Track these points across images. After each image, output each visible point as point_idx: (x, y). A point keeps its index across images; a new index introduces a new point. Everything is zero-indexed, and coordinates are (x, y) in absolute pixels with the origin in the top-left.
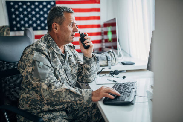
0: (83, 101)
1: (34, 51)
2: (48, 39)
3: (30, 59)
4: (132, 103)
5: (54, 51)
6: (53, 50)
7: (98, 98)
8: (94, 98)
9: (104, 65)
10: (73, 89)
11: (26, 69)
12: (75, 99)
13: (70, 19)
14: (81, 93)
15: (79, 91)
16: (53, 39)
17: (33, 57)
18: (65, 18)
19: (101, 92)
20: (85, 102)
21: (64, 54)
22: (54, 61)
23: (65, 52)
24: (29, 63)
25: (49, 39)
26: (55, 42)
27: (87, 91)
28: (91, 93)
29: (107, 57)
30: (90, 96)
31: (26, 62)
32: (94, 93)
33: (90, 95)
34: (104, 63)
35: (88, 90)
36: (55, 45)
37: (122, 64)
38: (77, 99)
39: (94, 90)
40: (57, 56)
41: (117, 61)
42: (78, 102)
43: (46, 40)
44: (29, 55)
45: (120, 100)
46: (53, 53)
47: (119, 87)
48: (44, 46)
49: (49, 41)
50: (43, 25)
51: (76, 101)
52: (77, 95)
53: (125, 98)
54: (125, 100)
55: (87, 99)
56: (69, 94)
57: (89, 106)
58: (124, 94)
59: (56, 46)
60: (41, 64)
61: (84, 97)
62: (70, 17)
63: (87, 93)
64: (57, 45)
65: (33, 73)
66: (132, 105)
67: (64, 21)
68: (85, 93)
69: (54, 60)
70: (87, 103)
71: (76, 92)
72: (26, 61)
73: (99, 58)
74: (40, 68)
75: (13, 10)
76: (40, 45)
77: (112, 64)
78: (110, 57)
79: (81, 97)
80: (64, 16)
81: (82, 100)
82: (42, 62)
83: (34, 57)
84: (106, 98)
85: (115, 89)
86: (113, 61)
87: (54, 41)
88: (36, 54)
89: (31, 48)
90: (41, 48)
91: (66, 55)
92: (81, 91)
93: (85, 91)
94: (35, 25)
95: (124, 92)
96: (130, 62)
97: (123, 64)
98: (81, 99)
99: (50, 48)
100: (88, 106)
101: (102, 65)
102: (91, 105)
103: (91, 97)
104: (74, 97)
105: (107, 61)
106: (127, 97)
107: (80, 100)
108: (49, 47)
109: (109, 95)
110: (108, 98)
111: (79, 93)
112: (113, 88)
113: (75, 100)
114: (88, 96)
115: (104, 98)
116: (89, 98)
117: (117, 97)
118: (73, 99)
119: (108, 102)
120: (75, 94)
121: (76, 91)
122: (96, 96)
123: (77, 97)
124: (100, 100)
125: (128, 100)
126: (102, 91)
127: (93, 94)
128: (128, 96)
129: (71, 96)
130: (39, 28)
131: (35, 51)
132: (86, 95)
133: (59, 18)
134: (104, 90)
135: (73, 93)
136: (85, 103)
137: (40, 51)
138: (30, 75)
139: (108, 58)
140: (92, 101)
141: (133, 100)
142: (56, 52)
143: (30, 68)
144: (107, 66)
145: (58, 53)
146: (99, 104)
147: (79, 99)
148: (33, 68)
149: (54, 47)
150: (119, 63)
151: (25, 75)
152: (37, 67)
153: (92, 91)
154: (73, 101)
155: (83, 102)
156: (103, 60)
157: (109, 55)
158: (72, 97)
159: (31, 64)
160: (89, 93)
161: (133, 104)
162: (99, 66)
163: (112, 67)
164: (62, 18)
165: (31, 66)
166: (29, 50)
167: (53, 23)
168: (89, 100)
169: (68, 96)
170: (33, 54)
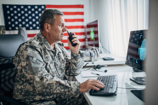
0: (71, 92)
1: (28, 48)
2: (40, 37)
3: (25, 54)
4: (114, 94)
5: (45, 48)
6: (44, 47)
7: (85, 90)
8: (81, 90)
9: (88, 60)
10: (63, 82)
11: (20, 64)
12: (64, 90)
13: (60, 20)
14: (70, 85)
15: (68, 83)
16: (45, 37)
17: (27, 53)
18: (55, 19)
20: (73, 93)
21: (54, 51)
23: (55, 49)
24: (24, 59)
25: (42, 37)
27: (75, 83)
28: (78, 85)
29: (91, 53)
30: (77, 87)
31: (21, 57)
32: (82, 85)
33: (78, 87)
34: (88, 58)
35: (76, 82)
36: (47, 42)
38: (66, 90)
39: (81, 83)
40: (48, 52)
41: (99, 57)
42: (67, 93)
43: (39, 38)
44: (24, 51)
45: (104, 91)
46: (45, 49)
47: (103, 79)
48: (37, 44)
50: (34, 25)
51: (65, 92)
52: (67, 87)
53: (109, 90)
55: (75, 90)
56: (59, 86)
58: (107, 86)
59: (47, 43)
60: (35, 59)
63: (75, 85)
64: (48, 43)
65: (27, 67)
67: (55, 22)
68: (73, 85)
69: (45, 56)
70: (75, 94)
71: (65, 84)
72: (21, 56)
73: (84, 54)
74: (34, 63)
75: (8, 12)
76: (34, 42)
77: (95, 60)
80: (55, 17)
81: (70, 92)
82: (35, 57)
86: (96, 57)
87: (46, 39)
88: (30, 50)
89: (26, 45)
90: (34, 45)
91: (56, 51)
92: (70, 83)
93: (73, 83)
94: (27, 25)
95: (107, 85)
96: (111, 58)
97: (104, 59)
98: (70, 91)
99: (42, 45)
100: (76, 96)
101: (86, 60)
103: (79, 89)
104: (64, 89)
105: (90, 57)
107: (69, 92)
108: (41, 44)
111: (68, 85)
113: (64, 92)
114: (76, 87)
116: (77, 89)
117: (102, 89)
118: (63, 90)
120: (65, 86)
121: (66, 83)
122: (83, 88)
123: (66, 89)
124: (86, 92)
125: (112, 91)
127: (81, 86)
128: (111, 88)
129: (61, 88)
130: (31, 28)
131: (29, 48)
132: (74, 86)
133: (51, 19)
135: (63, 85)
136: (74, 94)
137: (34, 48)
138: (24, 69)
139: (92, 54)
140: (79, 92)
141: (116, 92)
142: (47, 49)
143: (25, 63)
144: (90, 61)
145: (49, 49)
146: (86, 95)
147: (68, 90)
149: (45, 45)
150: (101, 59)
151: (20, 69)
153: (80, 83)
154: (63, 92)
155: (72, 93)
156: (87, 56)
157: (92, 52)
158: (62, 89)
159: (25, 59)
161: (116, 95)
162: (84, 61)
163: (95, 62)
164: (53, 20)
165: (26, 61)
166: (24, 47)
167: (45, 23)
168: (77, 91)
169: (59, 88)
170: (28, 51)
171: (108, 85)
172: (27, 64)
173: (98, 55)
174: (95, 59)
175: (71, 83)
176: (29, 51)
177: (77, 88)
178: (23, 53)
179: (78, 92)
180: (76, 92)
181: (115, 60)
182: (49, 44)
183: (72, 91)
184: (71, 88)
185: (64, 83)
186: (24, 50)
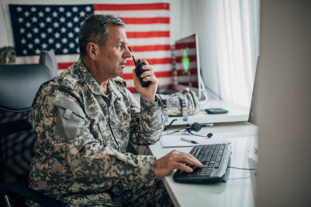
0: (139, 175)
1: (55, 91)
2: (79, 70)
4: (223, 179)
5: (90, 90)
6: (88, 89)
7: (164, 171)
8: (157, 171)
9: (176, 114)
10: (122, 156)
11: (42, 122)
12: (125, 172)
13: (119, 36)
14: (136, 162)
15: (133, 159)
16: (89, 70)
18: (109, 34)
19: (171, 161)
20: (142, 177)
21: (107, 96)
22: (89, 107)
23: (108, 91)
24: (48, 111)
25: (82, 69)
26: (93, 76)
27: (145, 159)
28: (152, 162)
29: (181, 100)
30: (150, 167)
31: (43, 109)
32: (159, 162)
33: (151, 165)
34: (176, 110)
35: (149, 157)
36: (92, 79)
37: (205, 112)
38: (128, 172)
40: (95, 99)
41: (197, 108)
42: (131, 178)
43: (77, 72)
44: (48, 97)
45: (202, 174)
46: (88, 93)
47: (201, 152)
48: (72, 83)
49: (81, 74)
50: (72, 45)
51: (128, 177)
52: (130, 166)
53: (211, 172)
54: (210, 174)
56: (115, 165)
57: (149, 185)
58: (209, 164)
59: (94, 82)
60: (69, 112)
61: (141, 168)
62: (118, 33)
63: (146, 162)
64: (94, 80)
65: (54, 128)
66: (223, 184)
68: (142, 162)
70: (147, 180)
71: (128, 161)
72: (42, 107)
73: (167, 103)
74: (66, 119)
75: (21, 20)
76: (66, 80)
77: (189, 113)
78: (186, 101)
79: (136, 169)
80: (107, 31)
81: (137, 175)
82: (70, 109)
83: (56, 101)
84: (179, 171)
85: (194, 155)
86: (192, 107)
87: (91, 73)
88: (59, 95)
89: (52, 85)
90: (67, 86)
92: (136, 158)
93: (143, 159)
94: (58, 46)
95: (209, 161)
96: (221, 109)
97: (209, 112)
98: (136, 173)
99: (84, 86)
101: (172, 114)
102: (152, 183)
103: (153, 169)
104: (124, 169)
105: (180, 108)
106: (213, 169)
107: (134, 175)
108: (81, 83)
109: (184, 165)
110: (182, 171)
111: (132, 162)
112: (190, 155)
113: (125, 175)
114: (148, 166)
115: (175, 170)
116: (150, 171)
117: (197, 169)
118: (122, 173)
119: (181, 177)
120: (126, 164)
121: (128, 158)
122: (162, 168)
123: (129, 170)
124: (168, 175)
125: (217, 174)
126: (171, 159)
127: (157, 164)
128: (215, 168)
129: (118, 167)
130: (66, 51)
131: (58, 91)
132: (144, 165)
133: (100, 34)
134: (175, 156)
135: (123, 162)
136: (143, 180)
137: (67, 91)
138: (49, 132)
139: (183, 102)
140: (154, 176)
141: (224, 175)
142: (93, 92)
143: (50, 120)
144: (181, 115)
145: (96, 93)
146: (167, 182)
147: (132, 172)
148: (54, 119)
149: (89, 84)
150: (201, 110)
151: (41, 131)
152: (62, 117)
153: (155, 159)
154: (122, 176)
155: (139, 178)
156: (174, 105)
157: (183, 97)
158: (120, 170)
159: (51, 112)
160: (149, 163)
161: (224, 181)
162: (168, 116)
163: (189, 118)
164: (104, 35)
165: (51, 116)
166: (48, 89)
167: (88, 43)
168: (150, 175)
169: (114, 168)
170: (55, 96)
171: (212, 162)
172: (53, 122)
173: (195, 104)
174: (189, 111)
175: (138, 158)
176: (58, 98)
178: (47, 102)
179: (152, 175)
180: (147, 176)
181: (229, 114)
182: (98, 82)
183: (141, 175)
184: (138, 167)
185: (125, 159)
186: (48, 94)
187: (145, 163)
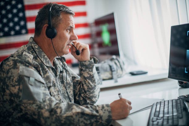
0: (101, 121)
1: (18, 64)
2: (32, 47)
5: (42, 62)
6: (40, 61)
9: (107, 78)
12: (91, 121)
13: (69, 22)
14: (97, 111)
17: (19, 72)
18: (62, 19)
20: (103, 122)
21: (54, 68)
24: (13, 81)
25: (34, 46)
26: (43, 51)
27: (103, 107)
28: (110, 109)
29: (110, 67)
31: (8, 80)
33: (109, 112)
34: (107, 75)
35: (105, 105)
36: (43, 54)
37: (130, 74)
38: (93, 121)
40: (47, 69)
41: (124, 71)
42: (94, 124)
48: (30, 57)
49: (34, 50)
51: (92, 124)
56: (82, 117)
59: (44, 56)
60: (32, 79)
61: (102, 116)
62: (69, 18)
65: (21, 94)
67: (60, 23)
72: (7, 79)
73: (100, 69)
74: (31, 85)
76: (25, 55)
77: (118, 76)
78: (114, 66)
79: (98, 117)
80: (61, 16)
83: (21, 72)
86: (119, 71)
87: (42, 49)
89: (13, 60)
90: (27, 60)
92: (95, 109)
93: (101, 108)
96: (142, 71)
97: (132, 74)
98: (98, 120)
101: (105, 78)
103: (111, 115)
105: (110, 72)
107: (97, 122)
111: (95, 113)
114: (107, 113)
116: (109, 116)
123: (93, 119)
129: (85, 119)
136: (104, 124)
139: (112, 68)
142: (45, 64)
143: (15, 88)
144: (111, 78)
147: (95, 120)
148: (19, 88)
149: (42, 58)
150: (126, 74)
151: (8, 99)
155: (101, 123)
156: (105, 71)
157: (112, 64)
158: (87, 120)
159: (16, 82)
160: (107, 110)
162: (101, 80)
163: (119, 80)
164: (58, 20)
165: (17, 85)
166: (10, 64)
169: (81, 119)
170: (19, 68)
172: (19, 89)
173: (122, 69)
174: (117, 74)
175: (98, 108)
176: (21, 69)
177: (109, 114)
178: (12, 74)
179: (111, 119)
181: (149, 74)
183: (103, 120)
185: (90, 112)
186: (12, 68)
187: (104, 111)
